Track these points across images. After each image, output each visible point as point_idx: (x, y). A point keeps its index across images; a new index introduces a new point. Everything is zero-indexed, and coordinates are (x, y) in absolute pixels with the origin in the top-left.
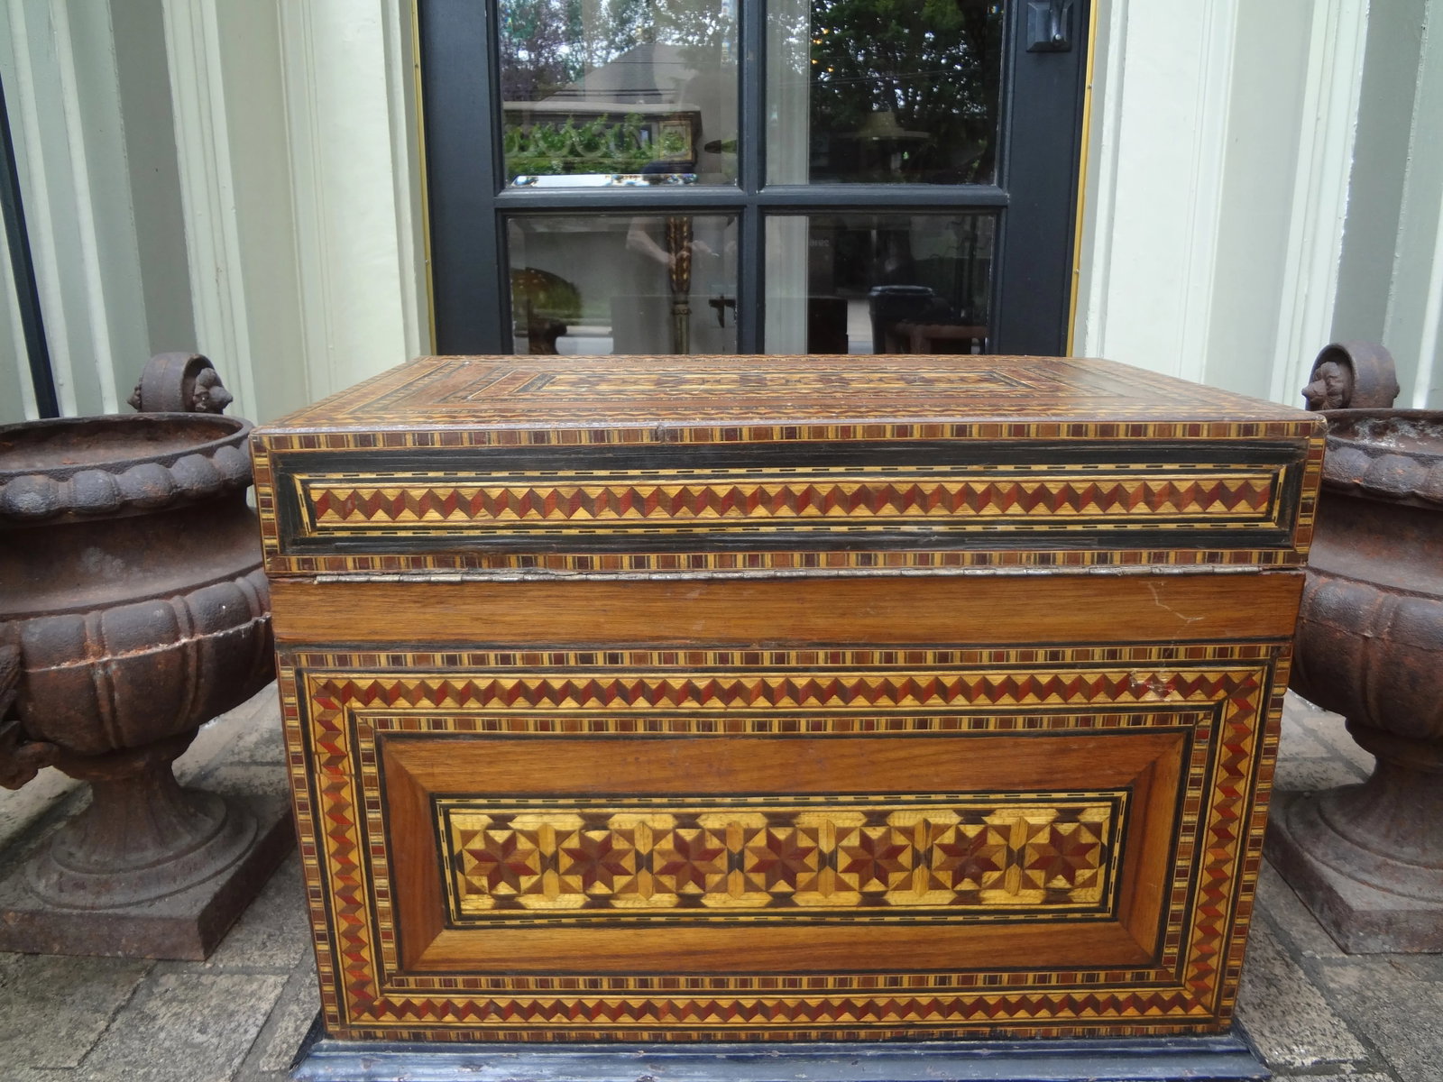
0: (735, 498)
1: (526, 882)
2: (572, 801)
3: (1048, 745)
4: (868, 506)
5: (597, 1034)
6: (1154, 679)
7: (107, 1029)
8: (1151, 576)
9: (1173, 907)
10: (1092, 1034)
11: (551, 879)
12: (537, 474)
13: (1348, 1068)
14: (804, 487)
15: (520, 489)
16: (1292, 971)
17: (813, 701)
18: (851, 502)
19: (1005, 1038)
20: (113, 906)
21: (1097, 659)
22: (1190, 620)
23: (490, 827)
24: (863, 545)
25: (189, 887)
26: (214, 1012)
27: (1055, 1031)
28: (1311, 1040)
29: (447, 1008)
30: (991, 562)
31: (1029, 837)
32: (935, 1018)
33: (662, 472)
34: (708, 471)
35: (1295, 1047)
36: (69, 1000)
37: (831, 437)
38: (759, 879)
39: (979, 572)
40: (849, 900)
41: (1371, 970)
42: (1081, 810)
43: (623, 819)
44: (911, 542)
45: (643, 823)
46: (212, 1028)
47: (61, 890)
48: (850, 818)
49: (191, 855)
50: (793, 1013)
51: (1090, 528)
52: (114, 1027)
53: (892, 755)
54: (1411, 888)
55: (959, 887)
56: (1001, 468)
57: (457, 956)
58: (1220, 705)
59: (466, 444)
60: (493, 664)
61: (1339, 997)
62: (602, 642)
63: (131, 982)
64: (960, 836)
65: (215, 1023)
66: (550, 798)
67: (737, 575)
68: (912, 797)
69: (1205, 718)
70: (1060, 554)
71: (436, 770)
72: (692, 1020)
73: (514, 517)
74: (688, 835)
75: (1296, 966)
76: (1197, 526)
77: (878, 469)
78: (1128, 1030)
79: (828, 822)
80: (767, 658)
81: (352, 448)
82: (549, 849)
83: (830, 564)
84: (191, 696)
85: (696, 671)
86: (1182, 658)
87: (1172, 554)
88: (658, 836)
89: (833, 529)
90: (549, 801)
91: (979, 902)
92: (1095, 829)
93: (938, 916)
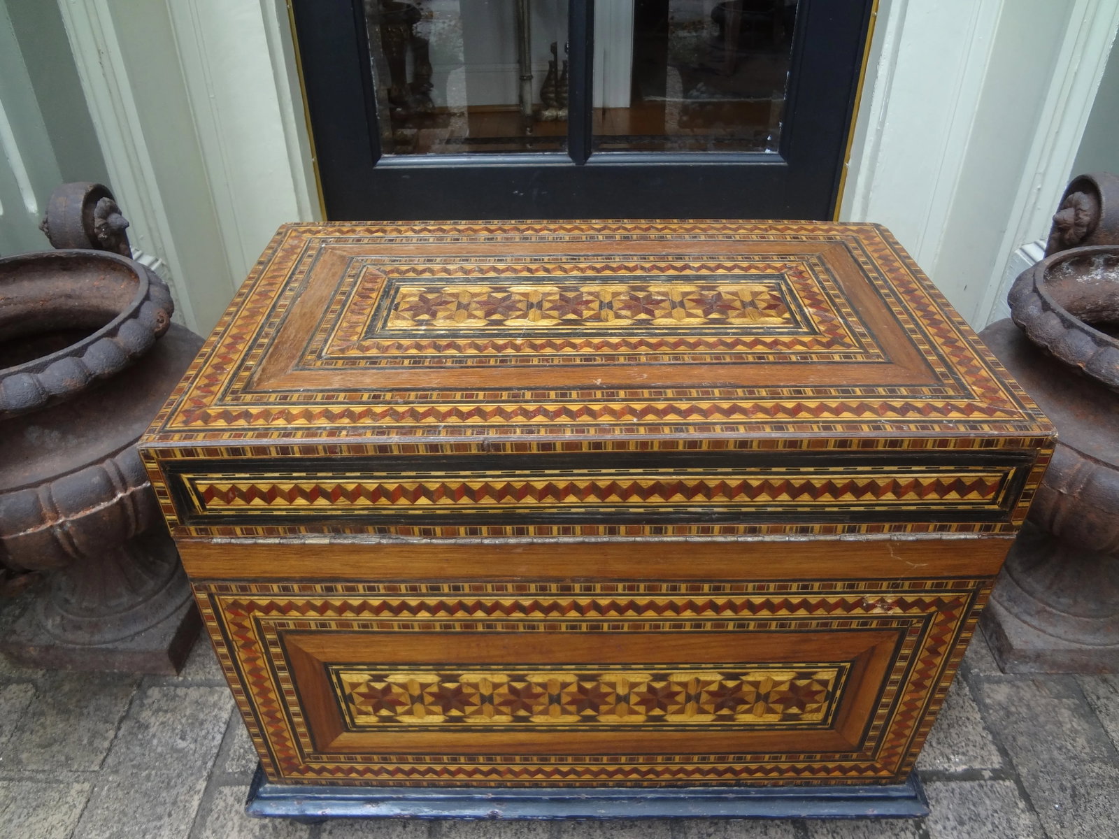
0: (550, 490)
1: (399, 709)
2: (431, 667)
3: (794, 637)
4: (661, 495)
5: (458, 783)
6: (882, 601)
7: (116, 737)
8: (890, 540)
9: (875, 723)
10: (808, 784)
11: (418, 707)
12: (384, 474)
13: (987, 774)
14: (608, 483)
15: (371, 485)
16: (961, 688)
17: (613, 613)
18: (646, 493)
19: (746, 785)
20: (104, 643)
21: (838, 589)
22: (916, 566)
23: (370, 681)
24: (657, 521)
25: (158, 623)
26: (190, 721)
27: (781, 782)
28: (964, 750)
29: (352, 770)
30: (760, 532)
31: (773, 687)
32: (697, 776)
33: (489, 473)
34: (528, 472)
35: (952, 757)
36: (85, 711)
37: (632, 449)
38: (572, 708)
39: (750, 539)
40: (639, 719)
41: (1018, 687)
42: (815, 673)
43: (469, 677)
44: (697, 518)
45: (485, 679)
46: (190, 735)
47: (65, 630)
48: (641, 677)
49: (156, 597)
50: (596, 774)
51: (845, 509)
52: (120, 734)
53: (673, 643)
54: (1060, 630)
55: (719, 713)
56: (774, 469)
57: (355, 745)
58: (931, 615)
59: (322, 454)
60: (361, 591)
61: (991, 711)
62: (447, 579)
63: (127, 696)
64: (722, 686)
65: (192, 731)
66: (414, 665)
67: (552, 540)
68: (688, 666)
69: (918, 622)
70: (817, 526)
71: (326, 650)
72: (525, 777)
73: (368, 502)
74: (519, 685)
75: (965, 684)
76: (933, 507)
77: (671, 470)
78: (833, 782)
79: (624, 680)
80: (577, 588)
81: (226, 457)
82: (416, 692)
83: (628, 533)
84: (133, 526)
85: (522, 595)
86: (906, 588)
87: (909, 526)
88: (496, 686)
89: (631, 510)
90: (413, 667)
91: (734, 720)
92: (824, 683)
93: (703, 727)
